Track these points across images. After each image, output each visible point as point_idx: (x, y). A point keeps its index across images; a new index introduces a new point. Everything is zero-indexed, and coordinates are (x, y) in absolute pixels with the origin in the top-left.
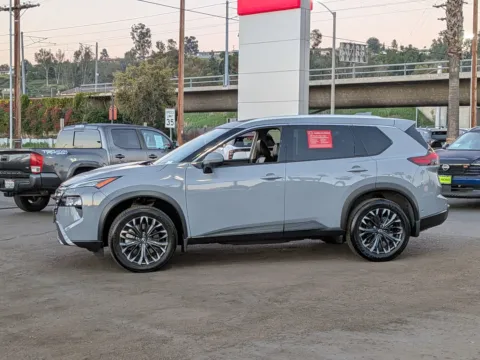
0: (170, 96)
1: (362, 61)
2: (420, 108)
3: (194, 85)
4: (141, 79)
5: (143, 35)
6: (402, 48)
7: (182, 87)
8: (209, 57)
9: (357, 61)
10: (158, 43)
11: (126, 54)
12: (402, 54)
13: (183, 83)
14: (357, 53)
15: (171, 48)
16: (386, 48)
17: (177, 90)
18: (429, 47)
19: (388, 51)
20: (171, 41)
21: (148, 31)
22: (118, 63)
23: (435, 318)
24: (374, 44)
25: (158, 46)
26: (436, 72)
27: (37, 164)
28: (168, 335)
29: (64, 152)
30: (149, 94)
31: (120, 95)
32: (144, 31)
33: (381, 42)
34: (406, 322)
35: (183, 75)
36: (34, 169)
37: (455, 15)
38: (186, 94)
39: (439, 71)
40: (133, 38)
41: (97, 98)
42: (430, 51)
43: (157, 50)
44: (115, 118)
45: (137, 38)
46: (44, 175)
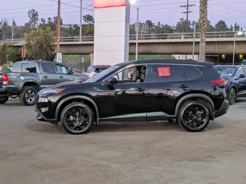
0: (53, 46)
1: (145, 32)
2: (173, 55)
3: (64, 41)
4: (38, 38)
5: (34, 15)
6: (163, 25)
7: (58, 41)
8: (69, 27)
9: (143, 31)
10: (42, 19)
11: (26, 24)
12: (163, 28)
13: (59, 40)
14: (143, 28)
15: (49, 22)
16: (155, 25)
17: (56, 43)
18: (175, 26)
19: (156, 27)
20: (49, 18)
21: (37, 13)
22: (21, 29)
23: (226, 155)
24: (149, 23)
25: (42, 21)
26: (181, 38)
27: (5, 80)
28: (108, 164)
29: (19, 75)
30: (42, 45)
31: (27, 45)
32: (35, 13)
33: (153, 23)
34: (215, 157)
35: (59, 36)
36: (4, 83)
37: (203, 13)
38: (61, 45)
39: (182, 38)
40: (29, 16)
41: (13, 46)
42: (176, 27)
43: (42, 23)
44: (25, 57)
45: (31, 16)
46: (9, 86)
